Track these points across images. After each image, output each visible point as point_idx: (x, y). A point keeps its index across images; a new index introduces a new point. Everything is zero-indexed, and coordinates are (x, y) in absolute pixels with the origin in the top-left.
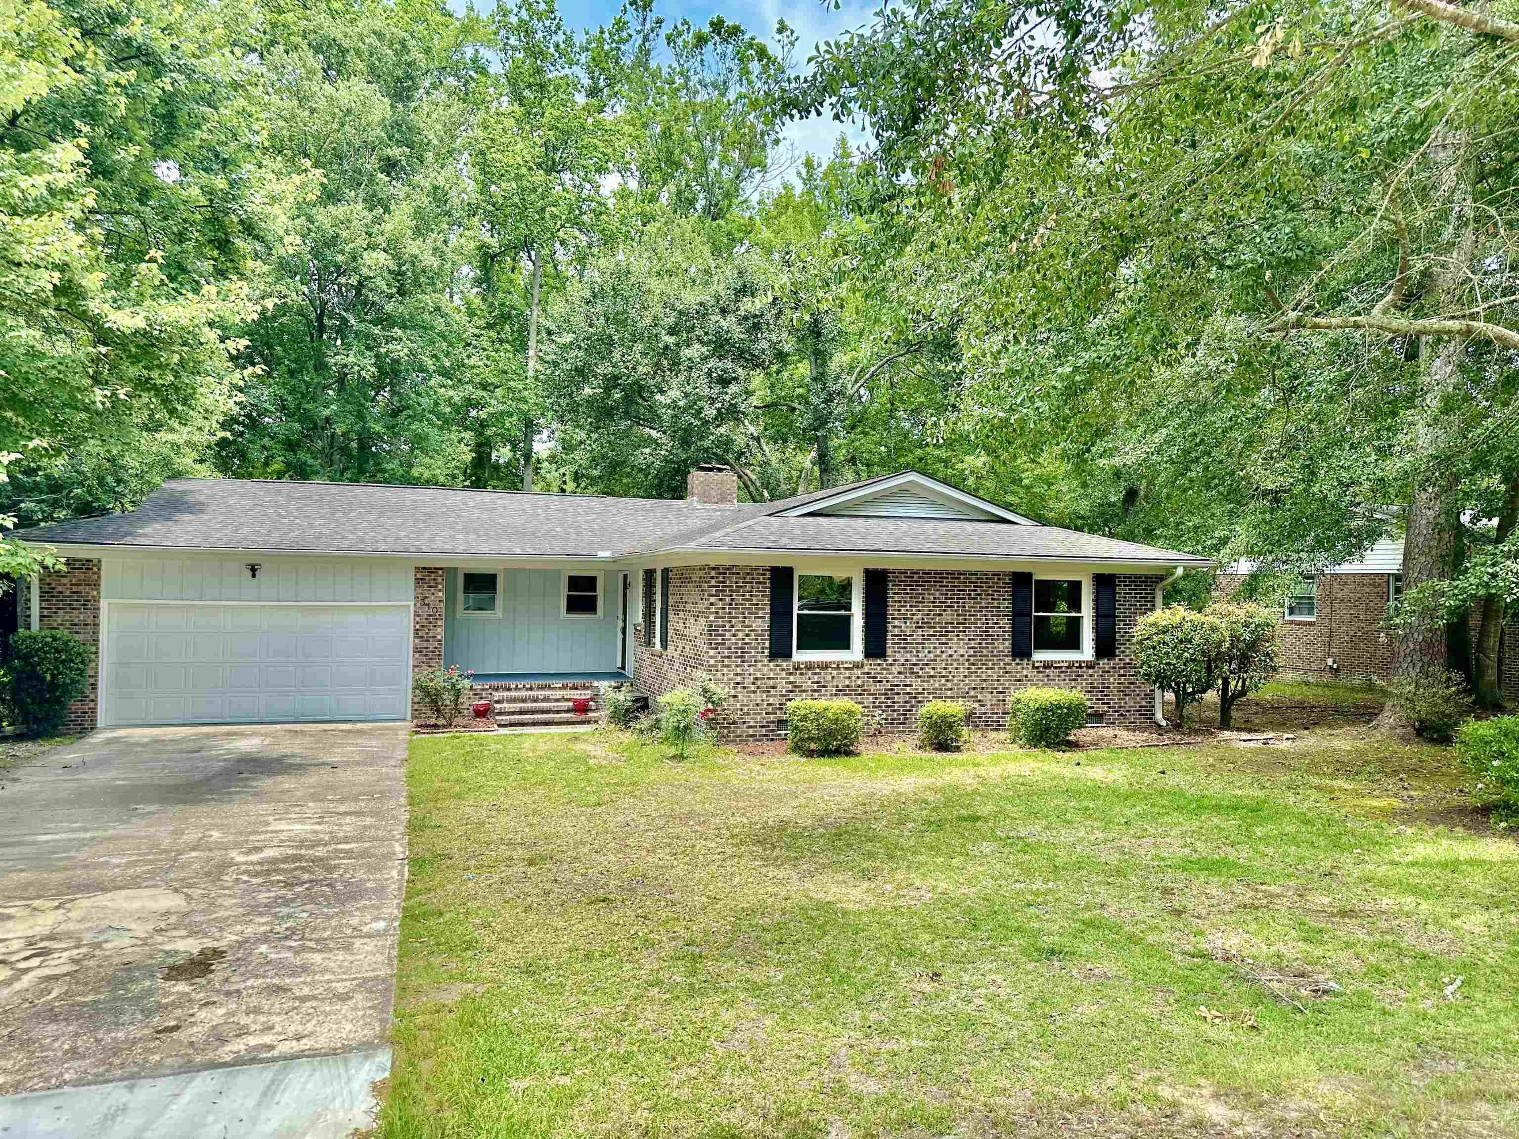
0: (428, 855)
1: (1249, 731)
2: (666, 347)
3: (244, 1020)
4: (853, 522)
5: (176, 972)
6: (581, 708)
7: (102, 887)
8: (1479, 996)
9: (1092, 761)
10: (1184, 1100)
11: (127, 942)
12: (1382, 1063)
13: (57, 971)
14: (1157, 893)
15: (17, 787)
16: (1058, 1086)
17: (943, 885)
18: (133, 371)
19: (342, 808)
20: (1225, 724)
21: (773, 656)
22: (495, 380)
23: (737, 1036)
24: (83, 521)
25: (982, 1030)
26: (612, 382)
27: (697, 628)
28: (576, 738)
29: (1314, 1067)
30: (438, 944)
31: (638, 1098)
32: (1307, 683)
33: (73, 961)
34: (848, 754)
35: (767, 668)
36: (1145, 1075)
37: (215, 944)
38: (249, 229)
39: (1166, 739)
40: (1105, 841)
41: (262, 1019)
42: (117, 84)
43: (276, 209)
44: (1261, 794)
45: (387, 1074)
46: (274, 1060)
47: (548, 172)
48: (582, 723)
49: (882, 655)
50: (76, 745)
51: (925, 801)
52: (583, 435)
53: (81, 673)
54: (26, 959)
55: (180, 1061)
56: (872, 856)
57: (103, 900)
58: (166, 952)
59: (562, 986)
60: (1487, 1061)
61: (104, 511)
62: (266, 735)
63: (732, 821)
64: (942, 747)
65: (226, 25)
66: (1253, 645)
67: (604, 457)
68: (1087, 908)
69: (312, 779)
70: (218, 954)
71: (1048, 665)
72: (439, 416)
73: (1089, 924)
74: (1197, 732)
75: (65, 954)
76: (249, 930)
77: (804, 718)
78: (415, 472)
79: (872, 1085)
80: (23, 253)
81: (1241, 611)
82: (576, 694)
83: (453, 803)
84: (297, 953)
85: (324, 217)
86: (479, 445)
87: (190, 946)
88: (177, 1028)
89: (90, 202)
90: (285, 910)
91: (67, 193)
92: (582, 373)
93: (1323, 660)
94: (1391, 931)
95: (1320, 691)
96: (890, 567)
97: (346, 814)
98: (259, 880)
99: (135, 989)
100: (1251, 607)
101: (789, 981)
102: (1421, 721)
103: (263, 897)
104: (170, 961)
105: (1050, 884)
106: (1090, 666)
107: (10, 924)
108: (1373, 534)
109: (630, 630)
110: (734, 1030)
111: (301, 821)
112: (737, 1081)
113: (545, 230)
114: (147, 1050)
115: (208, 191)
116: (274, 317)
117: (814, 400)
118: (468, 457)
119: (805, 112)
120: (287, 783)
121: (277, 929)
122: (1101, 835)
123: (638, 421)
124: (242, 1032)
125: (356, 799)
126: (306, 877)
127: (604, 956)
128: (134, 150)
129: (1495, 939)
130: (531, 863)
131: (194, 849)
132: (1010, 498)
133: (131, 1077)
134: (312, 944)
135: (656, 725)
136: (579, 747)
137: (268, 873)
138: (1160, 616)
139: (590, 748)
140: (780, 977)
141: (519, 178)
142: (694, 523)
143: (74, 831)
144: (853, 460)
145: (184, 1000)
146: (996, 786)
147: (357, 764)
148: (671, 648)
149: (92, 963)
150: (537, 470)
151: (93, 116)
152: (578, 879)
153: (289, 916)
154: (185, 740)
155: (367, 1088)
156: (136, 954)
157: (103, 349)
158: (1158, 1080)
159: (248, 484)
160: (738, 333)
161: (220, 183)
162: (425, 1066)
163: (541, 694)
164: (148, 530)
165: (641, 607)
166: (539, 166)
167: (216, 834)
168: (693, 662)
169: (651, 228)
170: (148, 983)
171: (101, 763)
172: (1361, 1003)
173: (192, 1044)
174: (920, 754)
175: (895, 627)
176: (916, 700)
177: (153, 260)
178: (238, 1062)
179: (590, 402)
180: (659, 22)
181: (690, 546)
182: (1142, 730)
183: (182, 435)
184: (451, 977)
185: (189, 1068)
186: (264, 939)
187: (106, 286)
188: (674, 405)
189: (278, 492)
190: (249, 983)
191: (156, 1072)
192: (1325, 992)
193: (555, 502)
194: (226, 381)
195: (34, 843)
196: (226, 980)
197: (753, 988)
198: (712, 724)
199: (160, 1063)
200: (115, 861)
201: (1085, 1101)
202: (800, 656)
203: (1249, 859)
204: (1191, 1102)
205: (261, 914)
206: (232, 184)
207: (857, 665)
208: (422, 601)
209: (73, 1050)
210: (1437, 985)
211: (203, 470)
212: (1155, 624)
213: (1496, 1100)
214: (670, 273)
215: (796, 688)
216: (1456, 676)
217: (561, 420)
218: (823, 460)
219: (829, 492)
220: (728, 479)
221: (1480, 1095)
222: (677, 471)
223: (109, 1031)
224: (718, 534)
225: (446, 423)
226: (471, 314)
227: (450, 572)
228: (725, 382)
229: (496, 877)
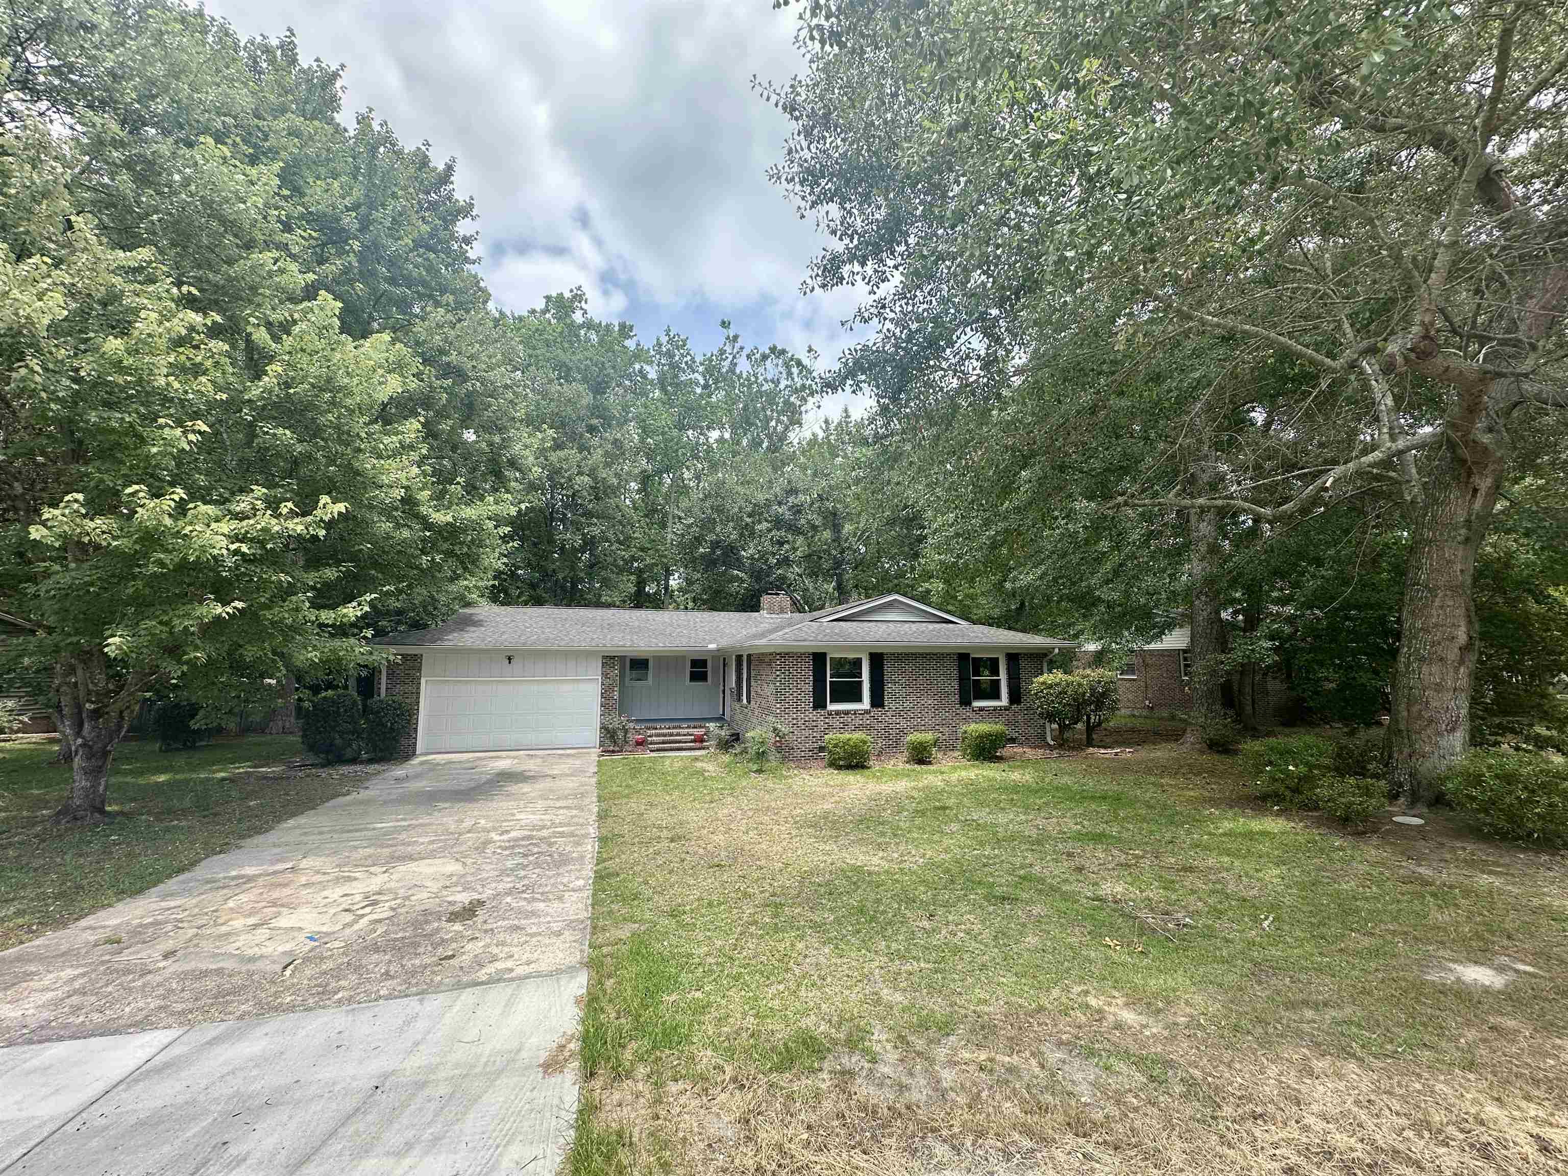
0: (610, 835)
1: (1105, 748)
2: (747, 524)
3: (495, 950)
4: (860, 624)
5: (454, 917)
6: (700, 740)
7: (411, 858)
8: (1286, 928)
9: (1013, 769)
10: (1106, 1008)
11: (426, 895)
12: (1231, 978)
13: (382, 916)
14: (1064, 857)
15: (367, 792)
16: (1021, 997)
17: (929, 853)
18: (445, 546)
19: (558, 804)
20: (1090, 743)
21: (815, 707)
22: (649, 546)
23: (808, 960)
24: (414, 632)
25: (966, 956)
26: (715, 545)
27: (769, 690)
28: (696, 759)
29: (1188, 982)
30: (616, 896)
31: (746, 1007)
32: (1134, 716)
33: (393, 909)
34: (863, 767)
35: (812, 715)
36: (1077, 989)
37: (479, 897)
38: (513, 463)
39: (1055, 754)
40: (1027, 821)
41: (506, 949)
42: (441, 387)
43: (527, 452)
44: (1119, 788)
45: (584, 991)
46: (512, 980)
47: (680, 430)
48: (699, 749)
49: (882, 705)
50: (404, 765)
51: (913, 797)
52: (699, 575)
53: (409, 722)
54: (363, 908)
55: (454, 981)
56: (883, 834)
57: (412, 866)
58: (449, 902)
59: (695, 925)
60: (1303, 977)
61: (425, 626)
62: (514, 758)
63: (794, 813)
64: (921, 762)
65: (503, 354)
66: (1104, 695)
67: (710, 587)
68: (1022, 867)
69: (540, 785)
70: (481, 903)
71: (981, 709)
72: (616, 566)
73: (1024, 878)
74: (1073, 748)
75: (387, 904)
76: (501, 887)
77: (836, 746)
78: (603, 599)
79: (898, 997)
80: (385, 480)
81: (1094, 674)
82: (696, 732)
83: (625, 800)
84: (529, 902)
85: (554, 457)
86: (639, 583)
87: (463, 898)
88: (454, 956)
89: (424, 451)
90: (522, 873)
91: (411, 447)
92: (698, 540)
93: (1143, 702)
94: (1218, 881)
95: (1142, 720)
96: (885, 651)
97: (560, 808)
98: (507, 852)
99: (428, 928)
100: (1100, 671)
101: (838, 921)
102: (1211, 740)
103: (509, 864)
104: (451, 908)
105: (996, 851)
106: (1006, 709)
107: (355, 883)
108: (1170, 625)
109: (728, 692)
110: (806, 956)
111: (534, 813)
112: (810, 995)
113: (678, 462)
114: (433, 972)
115: (491, 444)
116: (526, 514)
117: (834, 552)
118: (633, 589)
119: (834, 389)
120: (526, 788)
121: (518, 886)
122: (1023, 817)
123: (730, 566)
124: (494, 959)
125: (566, 798)
126: (536, 850)
127: (720, 904)
128: (450, 422)
129: (1288, 887)
130: (672, 841)
131: (469, 832)
132: (950, 608)
133: (422, 992)
134: (539, 896)
135: (745, 751)
136: (699, 765)
137: (513, 847)
138: (1047, 678)
139: (704, 765)
140: (832, 918)
141: (663, 434)
142: (765, 626)
143: (398, 821)
144: (856, 586)
145: (459, 936)
146: (956, 786)
147: (567, 775)
148: (753, 703)
149: (403, 910)
150: (671, 597)
151: (427, 406)
152: (701, 851)
153: (525, 877)
154: (468, 761)
155: (572, 1000)
156: (431, 904)
157: (428, 534)
158: (1086, 993)
159: (509, 609)
160: (788, 515)
161: (497, 439)
162: (609, 983)
163: (675, 731)
164: (450, 637)
165: (734, 678)
166: (675, 427)
167: (483, 822)
168: (767, 710)
169: (738, 458)
170: (436, 924)
171: (418, 776)
172: (1209, 934)
173: (461, 968)
174: (908, 766)
175: (889, 688)
176: (903, 732)
177: (458, 483)
178: (492, 981)
179: (703, 556)
180: (742, 348)
181: (764, 641)
182: (1040, 747)
183: (471, 582)
184: (625, 919)
185: (459, 986)
186: (509, 893)
187: (431, 498)
188: (752, 558)
189: (525, 613)
190: (499, 923)
191: (437, 989)
192: (1184, 925)
193: (682, 615)
194: (497, 550)
195: (374, 829)
196: (485, 922)
197: (817, 927)
198: (779, 749)
199: (440, 983)
200: (421, 840)
201: (1041, 1009)
202: (832, 707)
203: (1119, 832)
204: (1112, 1009)
205: (508, 875)
206: (503, 440)
207: (867, 712)
208: (605, 675)
209: (387, 973)
210: (1256, 919)
211: (483, 602)
212: (1043, 683)
213: (1316, 1006)
214: (748, 483)
215: (830, 727)
216: (1231, 712)
217: (686, 567)
218: (840, 587)
219: (844, 606)
220: (783, 599)
221: (1306, 1003)
222: (753, 596)
223: (410, 959)
224: (780, 633)
225: (621, 571)
226: (636, 509)
227: (622, 658)
228: (781, 544)
229: (651, 850)
